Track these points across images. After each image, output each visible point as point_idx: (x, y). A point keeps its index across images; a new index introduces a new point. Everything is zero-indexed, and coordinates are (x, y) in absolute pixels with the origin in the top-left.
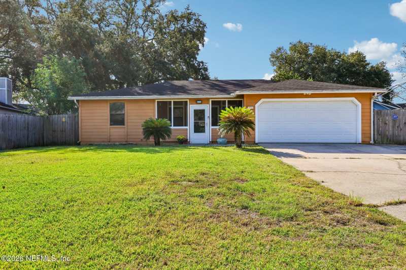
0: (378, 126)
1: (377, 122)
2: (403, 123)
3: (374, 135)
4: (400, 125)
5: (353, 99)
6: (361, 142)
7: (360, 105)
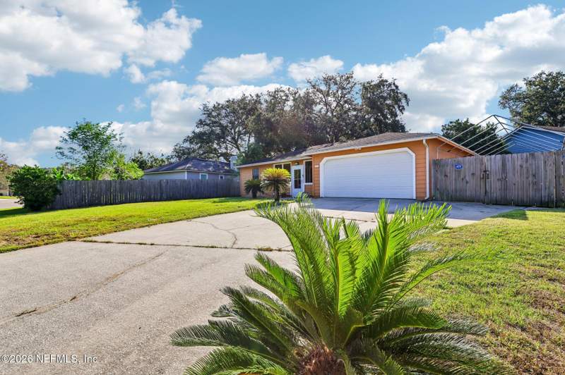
0: (436, 179)
1: (434, 173)
2: (470, 174)
3: (430, 189)
4: (465, 177)
5: (406, 149)
6: (415, 198)
7: (414, 155)
